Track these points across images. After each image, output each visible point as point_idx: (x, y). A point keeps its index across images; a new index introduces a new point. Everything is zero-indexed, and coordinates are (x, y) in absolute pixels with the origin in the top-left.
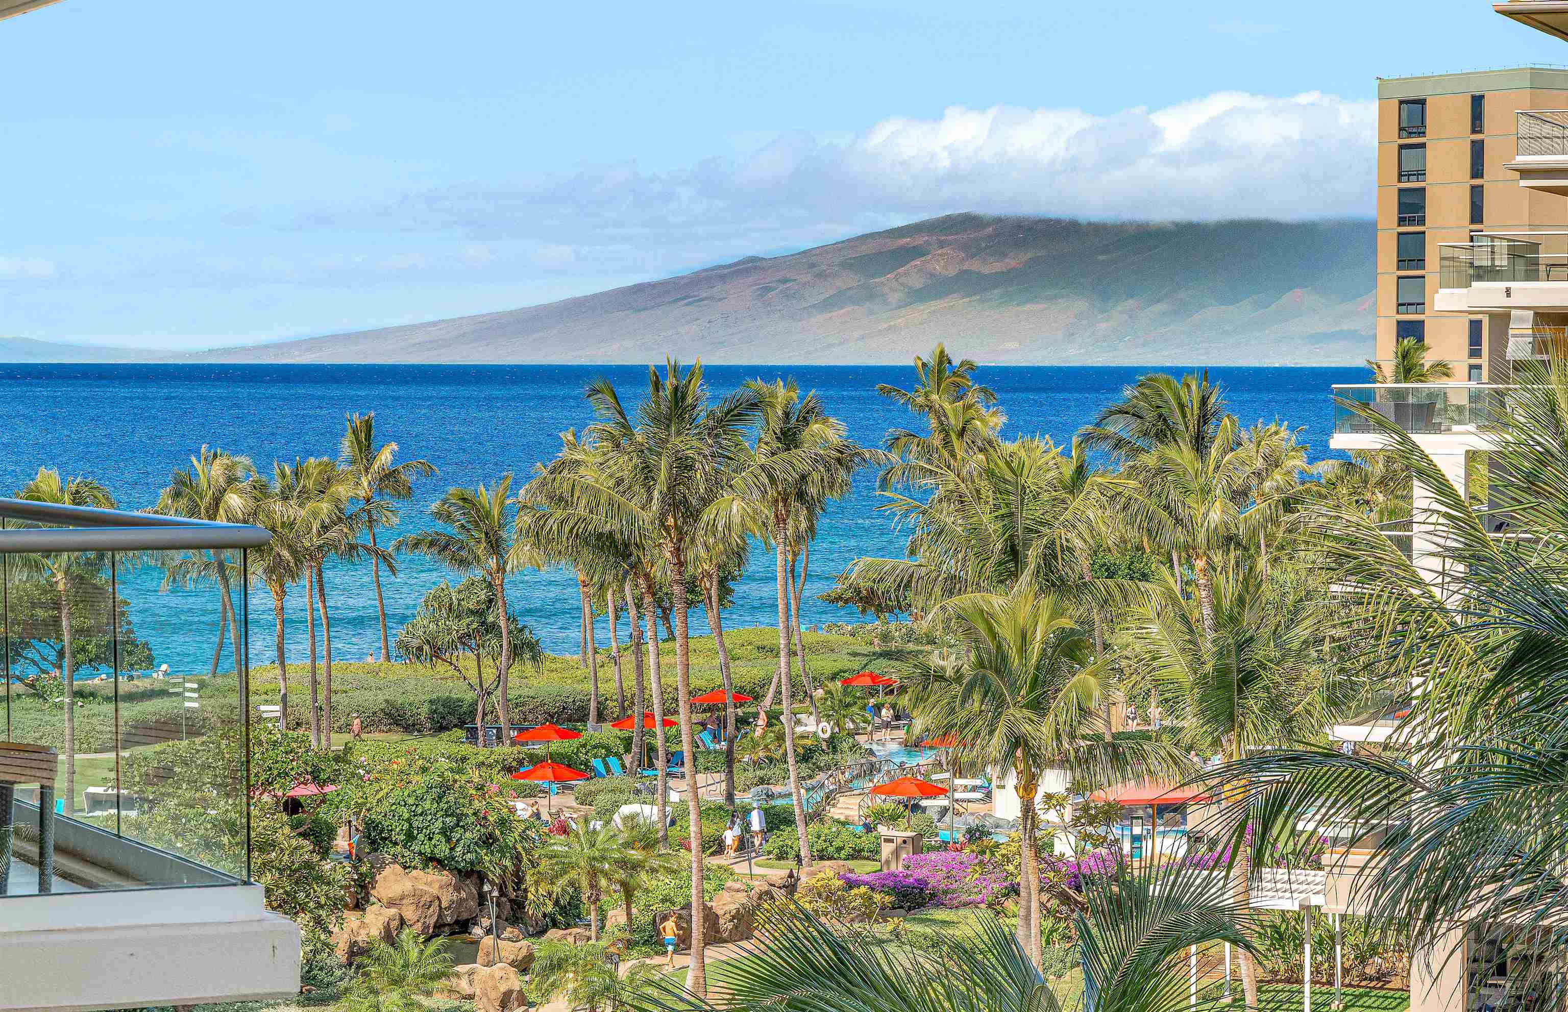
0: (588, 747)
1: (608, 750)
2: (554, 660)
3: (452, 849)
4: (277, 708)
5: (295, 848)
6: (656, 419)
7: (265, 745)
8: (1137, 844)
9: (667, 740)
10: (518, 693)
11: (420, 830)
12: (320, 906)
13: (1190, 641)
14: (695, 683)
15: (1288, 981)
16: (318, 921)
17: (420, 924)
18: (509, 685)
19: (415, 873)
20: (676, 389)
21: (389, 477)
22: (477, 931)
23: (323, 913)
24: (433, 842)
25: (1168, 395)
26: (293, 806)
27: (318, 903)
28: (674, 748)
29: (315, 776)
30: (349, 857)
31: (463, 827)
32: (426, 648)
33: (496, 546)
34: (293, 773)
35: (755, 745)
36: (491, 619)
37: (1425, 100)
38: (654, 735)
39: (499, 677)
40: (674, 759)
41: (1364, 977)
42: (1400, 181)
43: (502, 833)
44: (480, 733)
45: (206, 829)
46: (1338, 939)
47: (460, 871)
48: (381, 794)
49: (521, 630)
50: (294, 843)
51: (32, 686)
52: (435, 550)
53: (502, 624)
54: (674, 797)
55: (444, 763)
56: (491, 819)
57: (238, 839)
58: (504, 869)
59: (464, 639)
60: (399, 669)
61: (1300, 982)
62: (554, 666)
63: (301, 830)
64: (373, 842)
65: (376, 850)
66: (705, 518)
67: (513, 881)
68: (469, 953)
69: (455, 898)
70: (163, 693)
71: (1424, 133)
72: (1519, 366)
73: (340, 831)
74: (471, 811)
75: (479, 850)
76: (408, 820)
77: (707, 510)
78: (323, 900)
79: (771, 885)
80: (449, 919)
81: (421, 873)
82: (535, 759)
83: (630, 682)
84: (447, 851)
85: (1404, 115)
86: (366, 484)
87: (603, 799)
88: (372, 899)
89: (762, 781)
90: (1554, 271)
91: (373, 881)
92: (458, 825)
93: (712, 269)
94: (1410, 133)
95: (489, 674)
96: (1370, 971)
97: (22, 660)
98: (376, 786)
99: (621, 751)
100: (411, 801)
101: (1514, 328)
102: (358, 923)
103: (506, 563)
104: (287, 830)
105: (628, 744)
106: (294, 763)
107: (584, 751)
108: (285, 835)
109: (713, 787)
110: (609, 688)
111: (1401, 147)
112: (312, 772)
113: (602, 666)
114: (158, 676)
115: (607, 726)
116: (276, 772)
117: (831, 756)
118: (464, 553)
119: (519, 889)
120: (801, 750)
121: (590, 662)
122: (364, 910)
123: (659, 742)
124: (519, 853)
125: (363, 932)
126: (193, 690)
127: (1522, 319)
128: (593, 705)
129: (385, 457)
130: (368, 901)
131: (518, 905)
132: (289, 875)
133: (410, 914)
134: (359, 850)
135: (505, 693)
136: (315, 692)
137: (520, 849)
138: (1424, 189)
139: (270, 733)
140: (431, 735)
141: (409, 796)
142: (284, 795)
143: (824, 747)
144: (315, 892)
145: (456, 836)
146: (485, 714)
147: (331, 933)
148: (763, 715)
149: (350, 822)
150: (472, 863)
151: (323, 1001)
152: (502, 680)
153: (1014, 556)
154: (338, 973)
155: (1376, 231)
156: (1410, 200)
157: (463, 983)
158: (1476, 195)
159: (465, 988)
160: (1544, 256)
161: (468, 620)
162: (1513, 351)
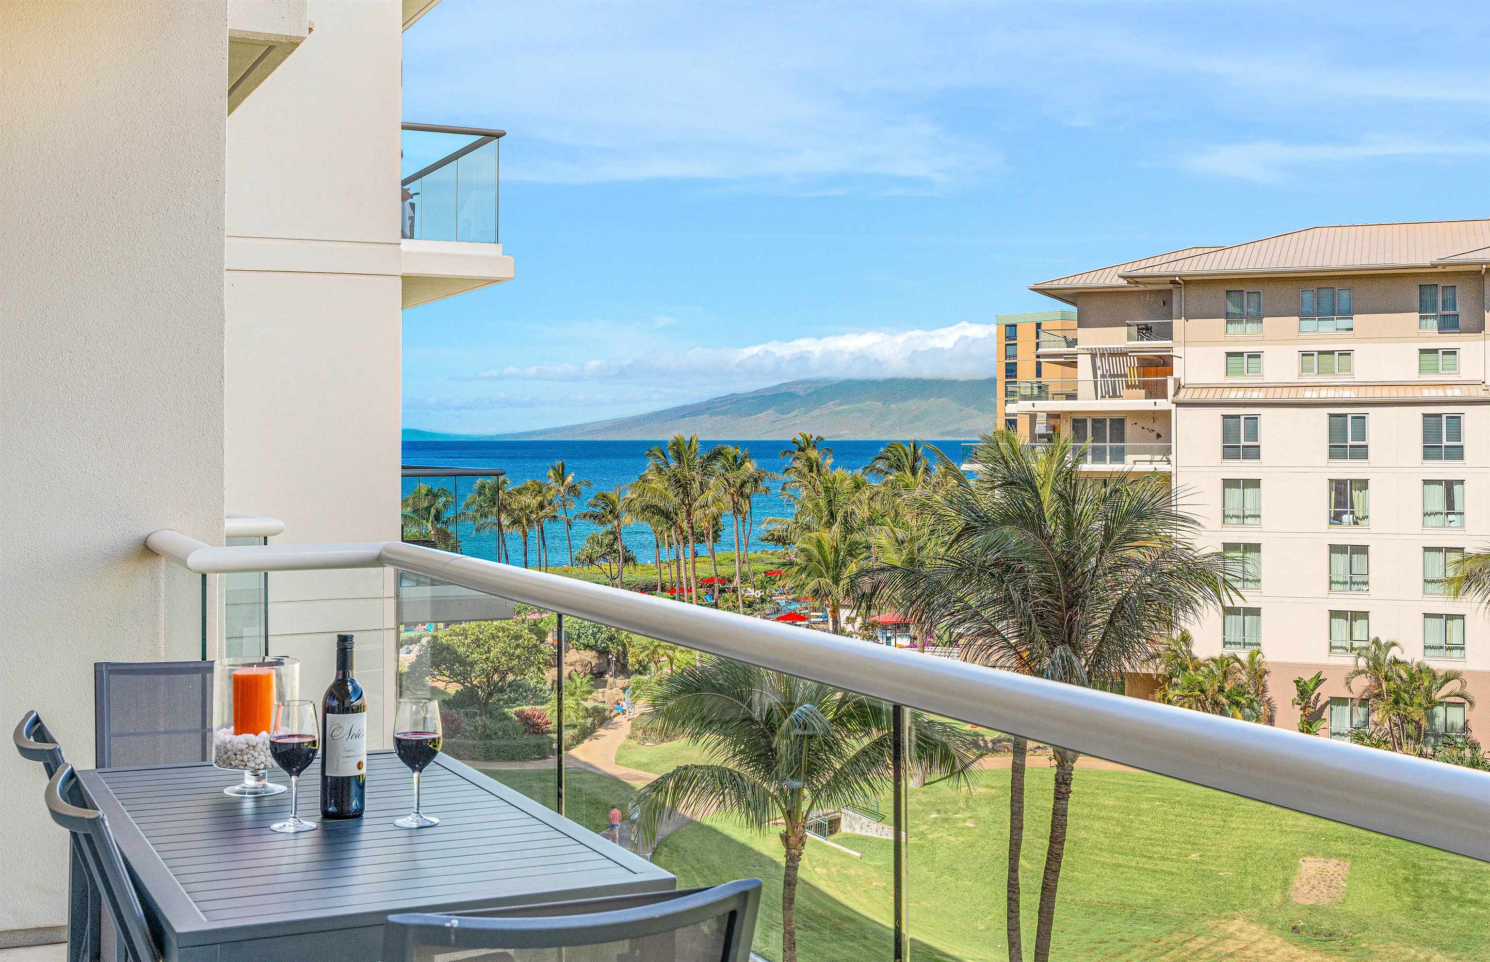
3: (596, 642)
8: (888, 641)
10: (627, 579)
11: (583, 634)
16: (539, 670)
17: (583, 673)
19: (580, 652)
21: (572, 487)
22: (607, 676)
23: (541, 666)
24: (588, 639)
25: (900, 450)
27: (539, 662)
30: (553, 645)
31: (601, 632)
32: (587, 560)
33: (617, 517)
34: (528, 609)
35: (728, 601)
36: (615, 547)
37: (1016, 325)
42: (1006, 359)
43: (618, 635)
47: (600, 651)
49: (629, 551)
50: (529, 636)
52: (591, 518)
53: (620, 550)
56: (613, 629)
58: (618, 651)
59: (603, 556)
60: (577, 570)
67: (622, 655)
68: (604, 684)
69: (598, 662)
71: (1016, 339)
72: (1041, 436)
73: (549, 634)
75: (608, 642)
76: (578, 630)
78: (541, 661)
80: (595, 671)
81: (584, 652)
83: (675, 575)
84: (594, 643)
85: (1008, 332)
86: (561, 491)
88: (564, 662)
91: (564, 655)
92: (599, 632)
93: (716, 399)
94: (1010, 339)
95: (615, 571)
100: (579, 621)
101: (1038, 420)
103: (621, 523)
108: (526, 633)
110: (666, 577)
111: (1006, 345)
115: (665, 593)
117: (761, 605)
118: (603, 519)
119: (625, 659)
120: (748, 603)
121: (660, 566)
124: (625, 644)
127: (1042, 416)
128: (659, 585)
129: (569, 479)
131: (624, 666)
132: (527, 650)
133: (579, 669)
137: (625, 642)
138: (1016, 363)
142: (527, 617)
143: (758, 601)
145: (598, 636)
148: (731, 589)
149: (554, 630)
150: (604, 648)
151: (542, 703)
152: (620, 572)
153: (832, 515)
154: (548, 693)
155: (996, 380)
156: (1011, 368)
157: (600, 696)
158: (1039, 365)
159: (601, 698)
160: (1051, 390)
161: (605, 548)
162: (1038, 430)
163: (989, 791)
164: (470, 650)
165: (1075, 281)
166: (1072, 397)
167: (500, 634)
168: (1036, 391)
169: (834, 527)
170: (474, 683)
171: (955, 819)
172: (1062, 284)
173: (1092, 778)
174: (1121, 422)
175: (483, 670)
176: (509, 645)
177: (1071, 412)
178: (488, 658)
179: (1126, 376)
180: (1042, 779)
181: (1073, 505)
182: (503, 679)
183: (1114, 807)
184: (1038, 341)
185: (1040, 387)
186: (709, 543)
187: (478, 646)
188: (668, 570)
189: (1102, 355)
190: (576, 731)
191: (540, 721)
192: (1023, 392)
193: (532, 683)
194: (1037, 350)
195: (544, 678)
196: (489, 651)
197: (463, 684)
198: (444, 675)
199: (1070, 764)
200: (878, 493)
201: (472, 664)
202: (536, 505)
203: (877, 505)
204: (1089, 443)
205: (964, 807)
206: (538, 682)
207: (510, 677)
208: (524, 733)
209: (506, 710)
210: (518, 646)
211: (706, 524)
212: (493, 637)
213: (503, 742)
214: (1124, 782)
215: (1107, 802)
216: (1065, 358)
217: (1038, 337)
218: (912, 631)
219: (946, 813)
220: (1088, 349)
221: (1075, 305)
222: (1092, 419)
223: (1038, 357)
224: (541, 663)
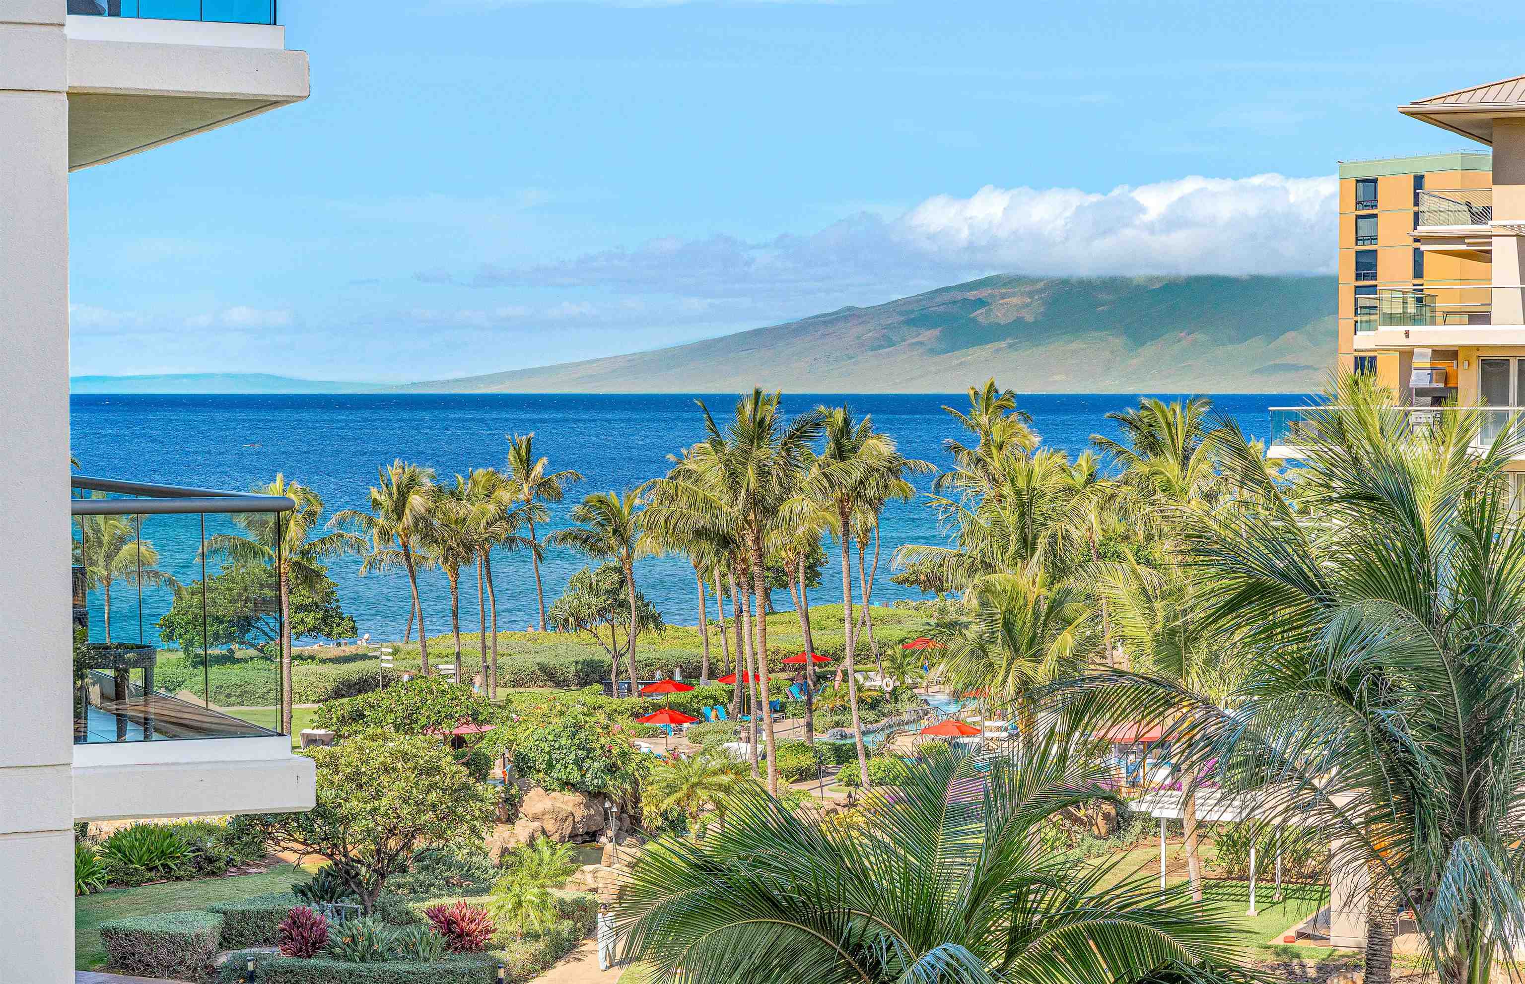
0: (700, 698)
1: (715, 699)
2: (677, 630)
3: (583, 776)
4: (452, 667)
5: (455, 773)
6: (742, 436)
7: (435, 694)
10: (645, 655)
11: (558, 761)
12: (474, 818)
13: (1148, 608)
14: (787, 647)
15: (1240, 878)
16: (474, 830)
17: (558, 834)
18: (638, 649)
19: (553, 794)
21: (544, 485)
22: (603, 840)
23: (477, 824)
24: (568, 770)
26: (458, 742)
27: (474, 816)
29: (475, 717)
30: (503, 782)
31: (592, 758)
32: (571, 619)
33: (625, 540)
34: (457, 715)
35: (832, 696)
36: (622, 596)
37: (1377, 179)
39: (629, 642)
41: (1301, 875)
42: (1357, 244)
43: (623, 763)
44: (615, 687)
45: (386, 757)
47: (589, 793)
48: (528, 732)
49: (647, 605)
50: (454, 768)
51: (261, 651)
52: (579, 543)
53: (632, 601)
55: (578, 708)
56: (614, 752)
57: (409, 765)
58: (625, 792)
59: (601, 612)
60: (553, 637)
61: (1248, 879)
63: (464, 760)
64: (521, 770)
65: (523, 776)
66: (781, 513)
67: (631, 801)
68: (597, 856)
69: (586, 814)
70: (364, 657)
71: (1376, 206)
72: (1421, 392)
73: (497, 762)
74: (599, 746)
75: (604, 777)
76: (549, 753)
77: (781, 508)
78: (477, 813)
79: (837, 804)
80: (581, 831)
81: (559, 794)
82: (657, 707)
83: (733, 648)
84: (579, 777)
85: (1360, 193)
86: (526, 490)
87: (709, 739)
88: (521, 815)
89: (837, 724)
90: (1450, 318)
91: (521, 801)
92: (588, 757)
93: (817, 317)
94: (1365, 206)
95: (622, 641)
96: (1306, 870)
97: (255, 630)
98: (524, 726)
99: (726, 700)
100: (551, 738)
101: (1416, 361)
102: (508, 833)
103: (633, 552)
104: (449, 759)
105: (731, 694)
106: (458, 708)
107: (696, 701)
108: (447, 762)
109: (798, 730)
110: (717, 651)
111: (1358, 217)
112: (472, 715)
114: (362, 645)
115: (715, 683)
116: (443, 715)
117: (893, 705)
118: (601, 544)
119: (636, 807)
120: (869, 701)
121: (702, 632)
122: (514, 824)
124: (636, 779)
125: (513, 841)
126: (389, 654)
127: (1423, 355)
128: (705, 664)
129: (538, 469)
130: (517, 816)
131: (636, 820)
132: (450, 794)
133: (550, 826)
134: (511, 776)
135: (633, 657)
136: (485, 654)
137: (637, 776)
138: (1376, 251)
139: (439, 684)
140: (577, 689)
141: (549, 734)
142: (451, 732)
143: (888, 698)
144: (471, 807)
145: (586, 765)
147: (483, 839)
148: (840, 672)
149: (504, 754)
150: (598, 786)
151: (478, 893)
152: (631, 645)
153: (1027, 544)
154: (491, 872)
155: (1338, 284)
156: (1365, 260)
157: (589, 879)
158: (1418, 255)
159: (591, 883)
160: (1441, 305)
161: (604, 597)
162: (1415, 381)
164: (344, 795)
165: (1489, 97)
166: (1481, 317)
167: (399, 765)
168: (1412, 309)
169: (1031, 564)
170: (351, 855)
172: (1464, 102)
175: (369, 831)
176: (417, 784)
177: (1478, 348)
178: (376, 809)
181: (1486, 557)
182: (407, 846)
184: (1416, 209)
185: (1419, 300)
186: (796, 591)
187: (360, 786)
190: (541, 945)
191: (473, 926)
192: (1386, 309)
193: (460, 856)
194: (1415, 228)
195: (483, 845)
196: (378, 796)
197: (330, 856)
198: (296, 840)
201: (346, 821)
206: (470, 854)
207: (419, 844)
208: (444, 950)
209: (411, 904)
210: (432, 786)
211: (790, 554)
212: (386, 769)
213: (405, 967)
216: (1469, 244)
217: (1416, 203)
220: (1512, 226)
221: (1489, 142)
222: (1519, 360)
223: (1416, 240)
224: (477, 819)
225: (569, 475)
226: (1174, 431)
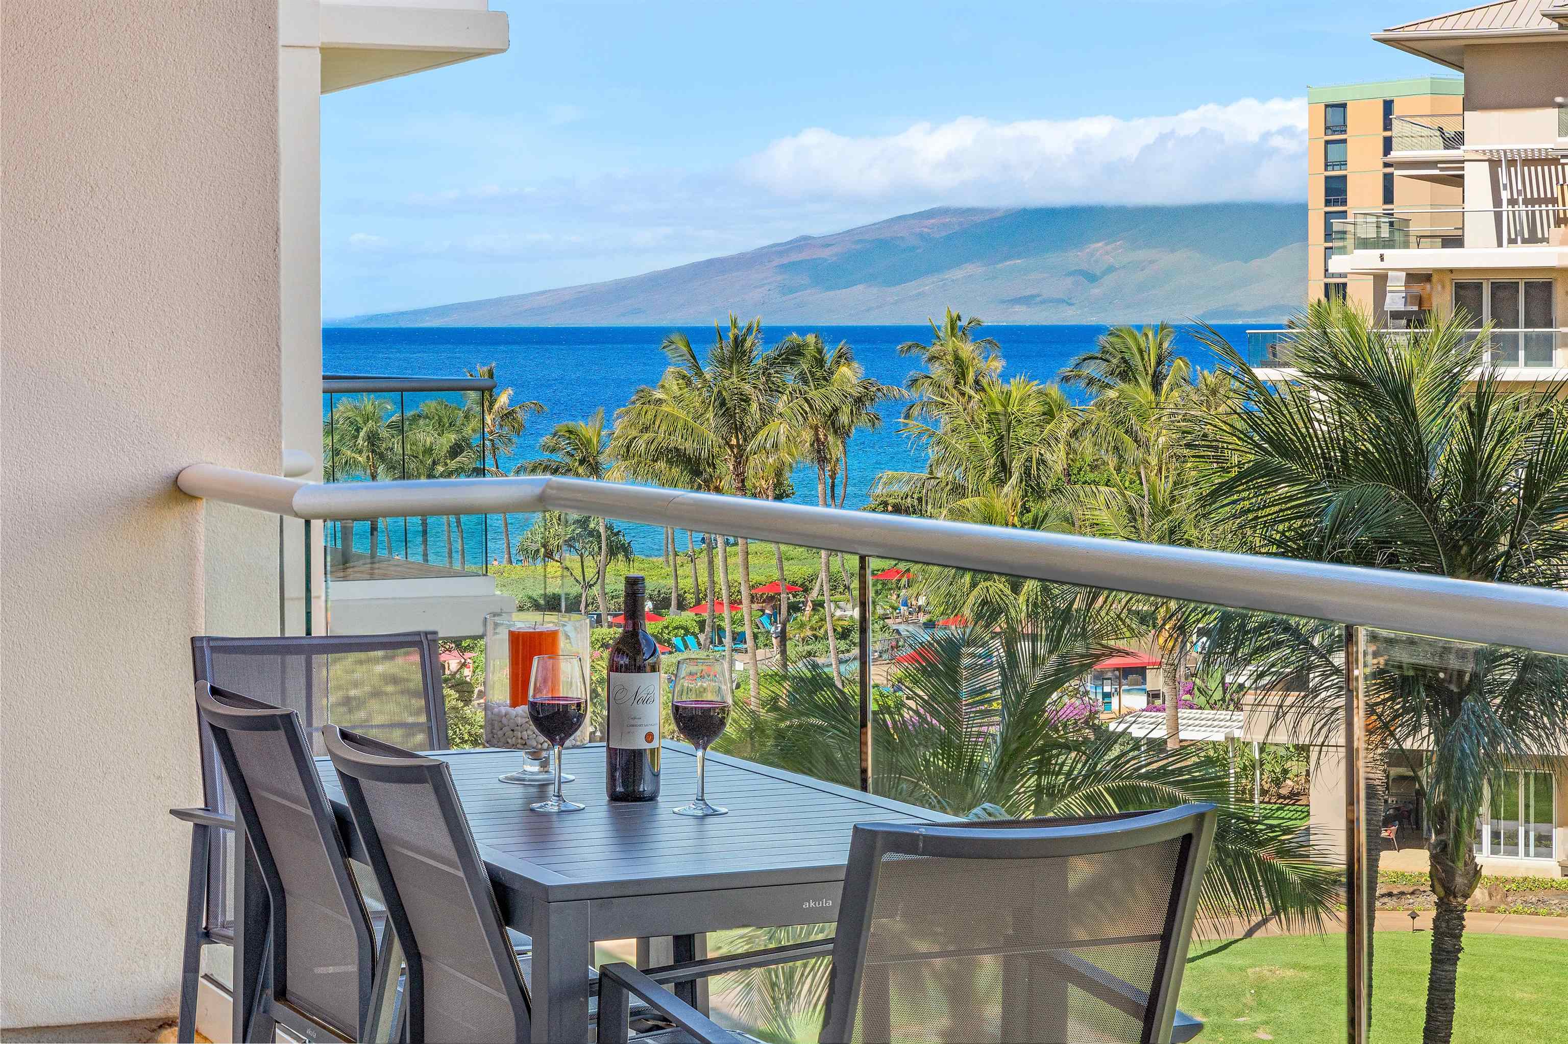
0: (671, 628)
1: (686, 630)
2: (642, 562)
6: (721, 362)
8: (1106, 700)
9: (733, 622)
10: (615, 586)
13: (1132, 526)
14: (755, 577)
18: (606, 581)
20: (736, 338)
21: (508, 416)
25: (1130, 341)
27: (463, 738)
28: (739, 629)
29: (458, 643)
32: (541, 551)
33: (595, 468)
35: (802, 626)
36: (592, 526)
37: (1346, 104)
38: (723, 620)
39: (598, 573)
40: (738, 638)
41: (1280, 796)
42: (1326, 170)
46: (1257, 765)
49: (617, 535)
52: (546, 473)
53: (602, 531)
54: (739, 666)
59: (570, 543)
60: (519, 571)
62: (642, 566)
66: (759, 438)
71: (1345, 131)
72: (1396, 315)
73: (478, 688)
77: (760, 434)
78: (466, 737)
83: (704, 578)
85: (1329, 116)
86: (489, 422)
89: (809, 654)
90: (1423, 241)
94: (1335, 131)
95: (590, 573)
96: (1284, 791)
99: (697, 630)
101: (1391, 285)
105: (702, 624)
107: (667, 631)
109: (770, 659)
110: (687, 583)
111: (1327, 142)
113: (682, 566)
115: (685, 613)
120: (839, 629)
121: (671, 563)
123: (726, 625)
127: (1397, 279)
128: (674, 597)
129: (503, 400)
135: (603, 588)
138: (1345, 177)
146: (587, 605)
148: (810, 603)
152: (600, 574)
153: (1004, 468)
155: (1307, 210)
156: (1335, 185)
158: (1388, 180)
160: (1415, 228)
161: (573, 527)
162: (1390, 304)
163: (1300, 974)
165: (1461, 24)
166: (1454, 241)
168: (1385, 233)
169: (1006, 489)
171: (1237, 1025)
172: (1436, 29)
173: (1492, 951)
174: (1547, 287)
177: (1451, 271)
179: (1554, 201)
180: (1398, 952)
183: (1531, 1004)
184: (1387, 134)
185: (1391, 224)
188: (688, 569)
189: (1512, 163)
192: (1360, 233)
194: (1386, 152)
199: (1460, 900)
200: (1089, 422)
202: (445, 449)
203: (1086, 447)
204: (1488, 329)
205: (1254, 1004)
211: (763, 482)
214: (1551, 958)
215: (1518, 995)
216: (1442, 169)
217: (1387, 129)
218: (1156, 680)
219: (1219, 1014)
220: (1484, 151)
221: (1460, 68)
222: (1492, 283)
223: (1386, 165)
224: (466, 742)
225: (532, 406)
226: (1146, 357)
